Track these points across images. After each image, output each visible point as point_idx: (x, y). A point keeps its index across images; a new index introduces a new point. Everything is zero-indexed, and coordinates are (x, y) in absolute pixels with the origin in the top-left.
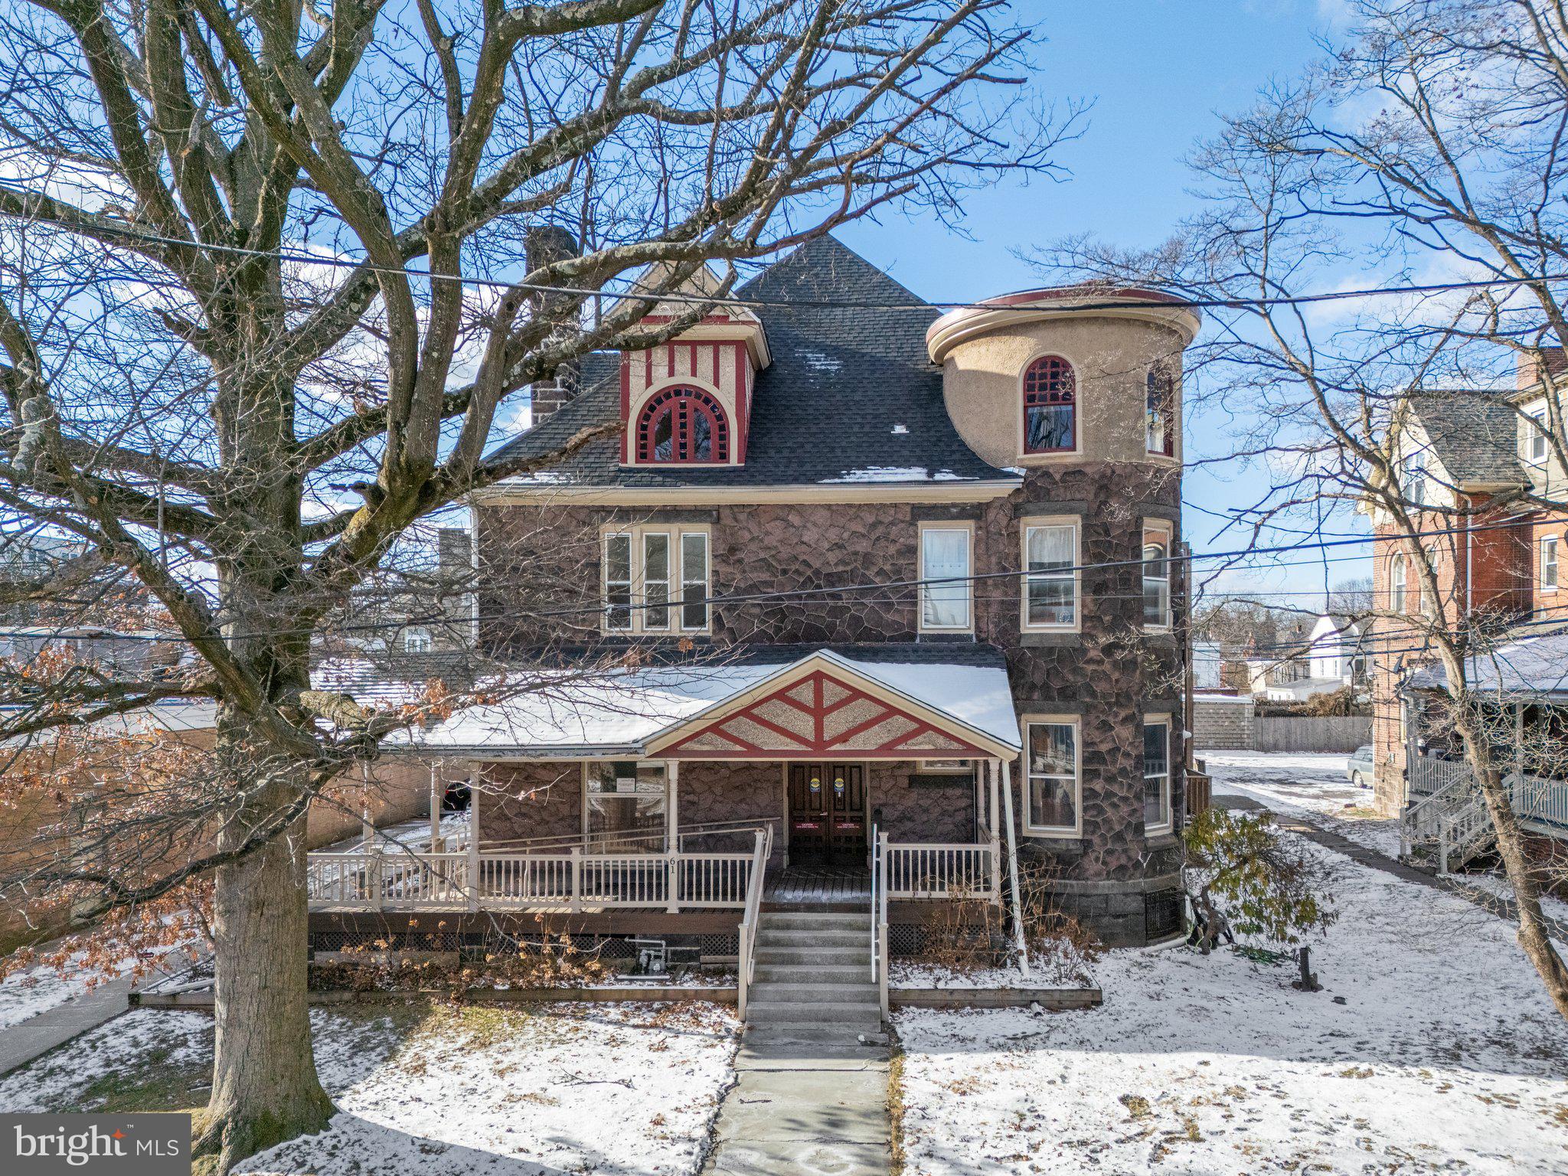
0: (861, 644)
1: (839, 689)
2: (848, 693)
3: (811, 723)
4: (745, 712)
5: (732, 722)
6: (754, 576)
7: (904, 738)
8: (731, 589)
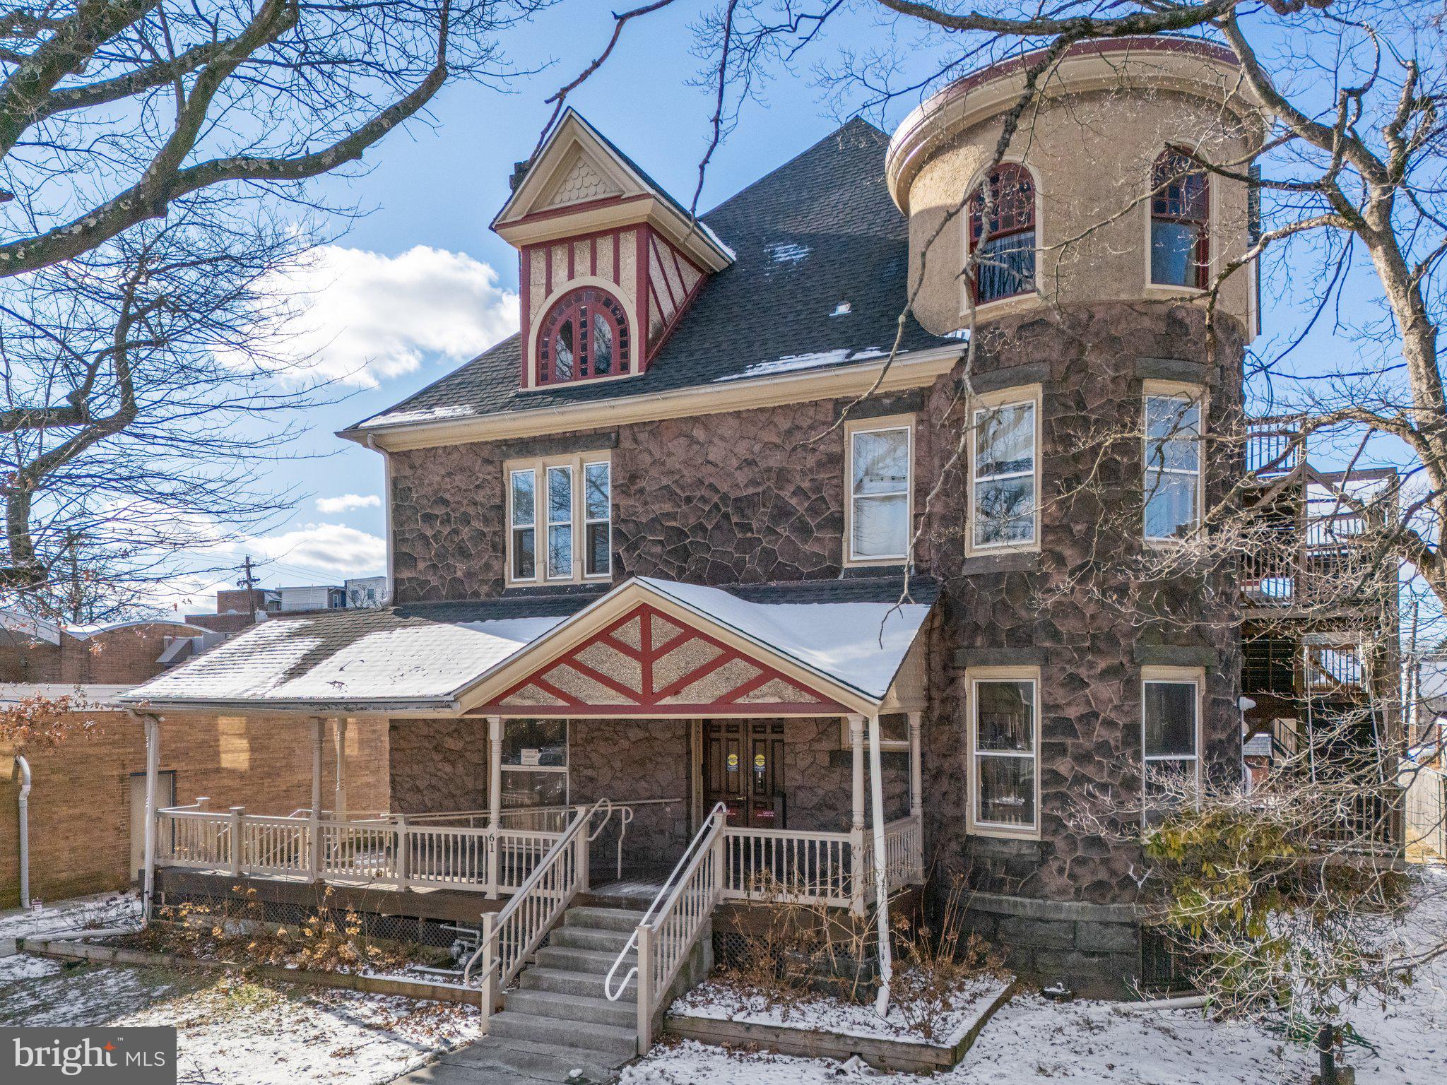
0: (774, 584)
1: (669, 626)
2: (679, 631)
3: (639, 671)
4: (567, 658)
5: (554, 671)
6: (656, 507)
7: (745, 689)
8: (631, 525)
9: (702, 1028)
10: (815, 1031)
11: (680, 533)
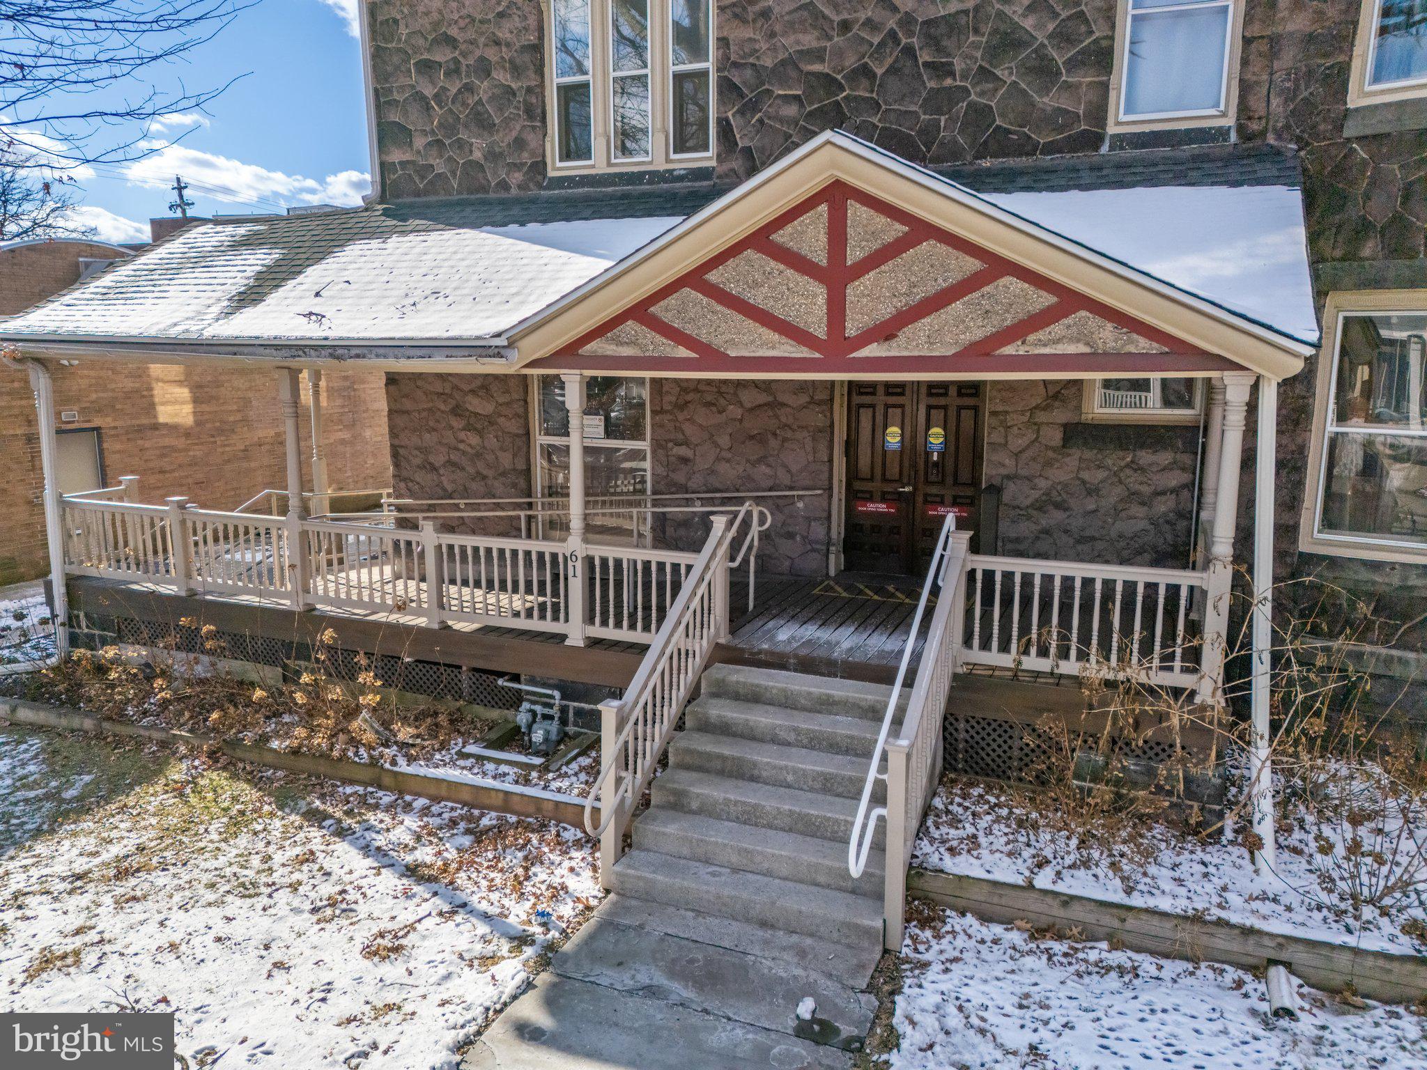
0: (986, 163)
1: (881, 220)
2: (900, 229)
3: (821, 300)
4: (695, 279)
5: (672, 301)
6: (788, 41)
7: (1018, 331)
8: (749, 73)
9: (978, 894)
10: (1197, 919)
11: (829, 83)
